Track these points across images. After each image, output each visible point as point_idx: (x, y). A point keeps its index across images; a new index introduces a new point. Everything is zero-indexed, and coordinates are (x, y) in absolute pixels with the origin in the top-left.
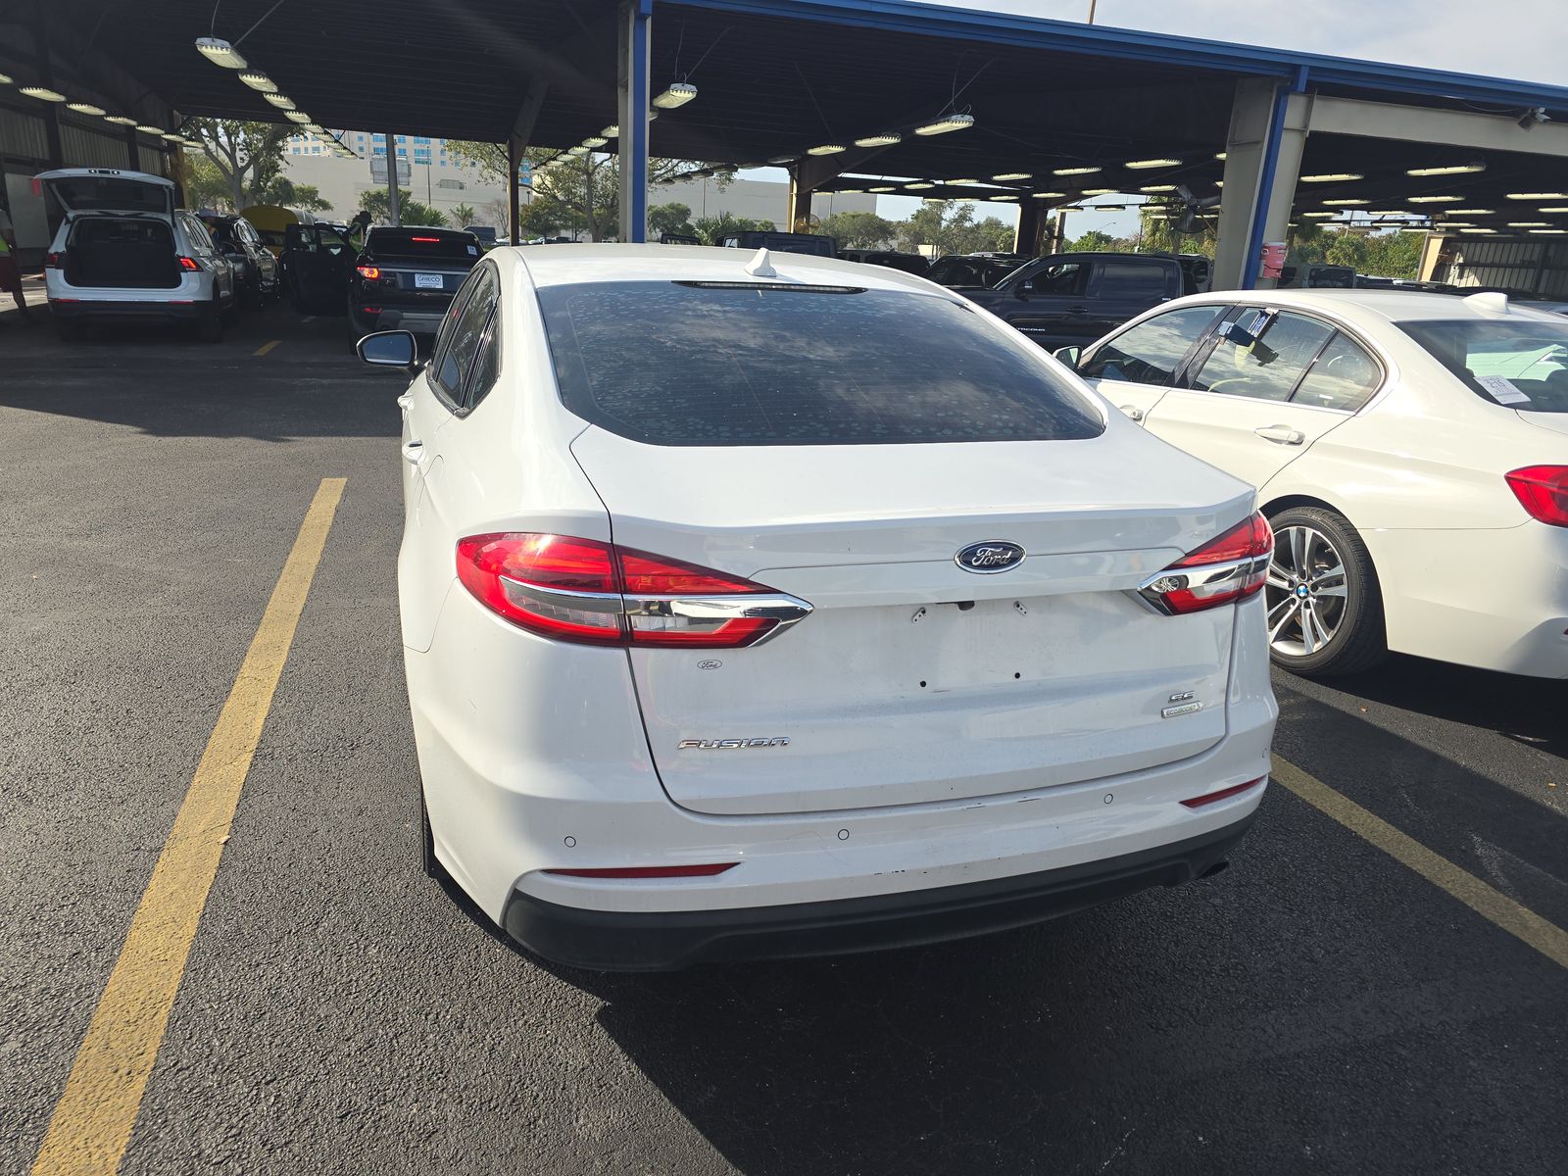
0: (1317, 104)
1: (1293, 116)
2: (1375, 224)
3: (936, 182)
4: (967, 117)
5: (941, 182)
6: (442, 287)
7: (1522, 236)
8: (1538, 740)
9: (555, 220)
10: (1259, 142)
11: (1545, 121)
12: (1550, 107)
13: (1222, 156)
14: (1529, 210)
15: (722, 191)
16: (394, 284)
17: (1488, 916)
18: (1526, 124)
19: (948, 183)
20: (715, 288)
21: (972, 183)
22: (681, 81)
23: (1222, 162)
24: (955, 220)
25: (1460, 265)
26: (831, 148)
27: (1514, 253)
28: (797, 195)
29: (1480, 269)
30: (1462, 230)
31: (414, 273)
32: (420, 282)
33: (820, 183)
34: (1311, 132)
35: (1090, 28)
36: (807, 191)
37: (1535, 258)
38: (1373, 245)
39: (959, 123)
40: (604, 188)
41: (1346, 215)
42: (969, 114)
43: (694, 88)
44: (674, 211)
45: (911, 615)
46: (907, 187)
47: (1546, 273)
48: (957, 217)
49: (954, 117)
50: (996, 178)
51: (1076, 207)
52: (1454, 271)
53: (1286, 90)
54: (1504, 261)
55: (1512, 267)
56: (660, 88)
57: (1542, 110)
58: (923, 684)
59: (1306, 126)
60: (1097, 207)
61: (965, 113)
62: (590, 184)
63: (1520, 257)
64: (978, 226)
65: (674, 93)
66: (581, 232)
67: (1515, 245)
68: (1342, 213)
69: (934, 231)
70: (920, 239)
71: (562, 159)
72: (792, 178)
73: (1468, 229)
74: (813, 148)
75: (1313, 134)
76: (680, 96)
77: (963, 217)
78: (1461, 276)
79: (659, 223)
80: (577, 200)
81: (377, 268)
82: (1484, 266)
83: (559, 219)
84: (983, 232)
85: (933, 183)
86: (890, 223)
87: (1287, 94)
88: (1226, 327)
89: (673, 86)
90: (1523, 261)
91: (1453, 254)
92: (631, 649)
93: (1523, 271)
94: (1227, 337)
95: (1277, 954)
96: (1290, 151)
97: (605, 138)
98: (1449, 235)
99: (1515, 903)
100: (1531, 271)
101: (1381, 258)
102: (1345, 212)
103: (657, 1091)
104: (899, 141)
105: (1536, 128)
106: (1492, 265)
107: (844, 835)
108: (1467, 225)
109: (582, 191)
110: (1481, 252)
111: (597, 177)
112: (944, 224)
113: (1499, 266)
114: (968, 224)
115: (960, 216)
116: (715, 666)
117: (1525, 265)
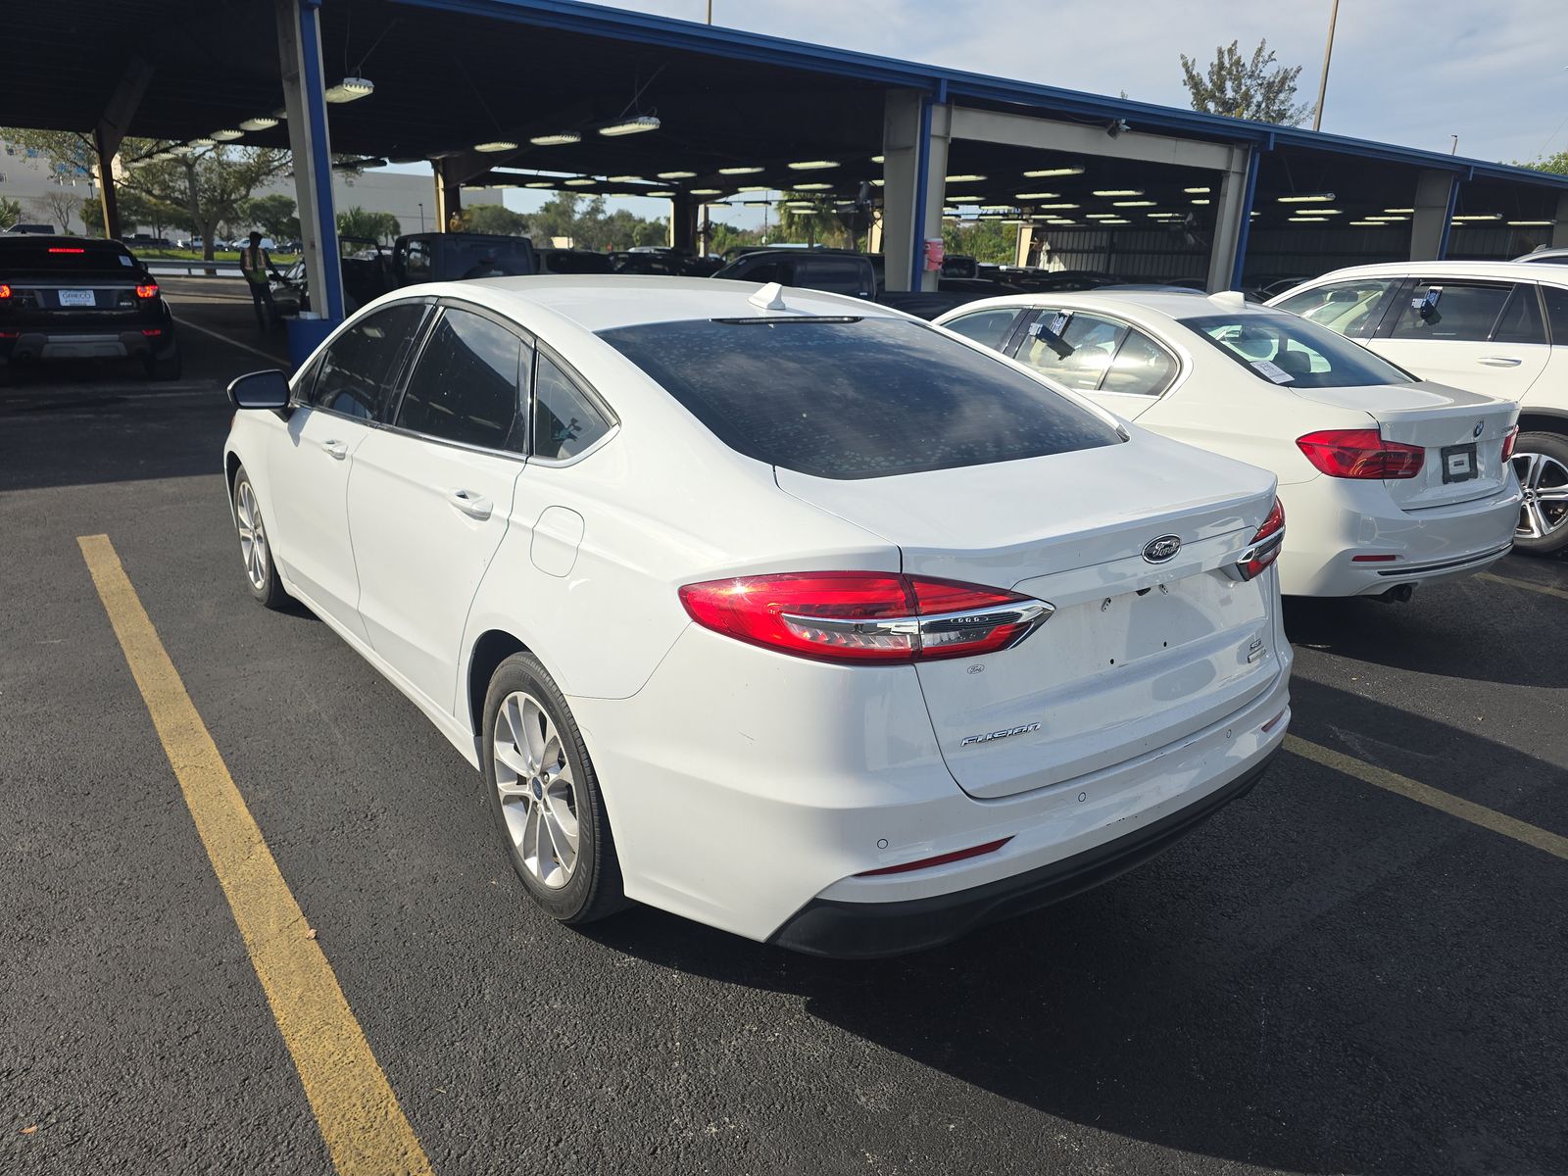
0: (955, 113)
1: (937, 126)
2: (981, 217)
3: (598, 178)
4: (654, 119)
5: (604, 178)
6: (94, 304)
7: (1095, 226)
8: (1324, 646)
9: (130, 215)
10: (911, 148)
11: (1127, 130)
12: (1131, 119)
13: (879, 159)
14: (1106, 205)
15: (351, 184)
16: (33, 302)
17: (1377, 784)
18: (1114, 132)
19: (612, 180)
20: (757, 323)
21: (637, 180)
22: (357, 76)
23: (880, 165)
24: (588, 213)
25: (1048, 251)
26: (502, 145)
27: (1088, 240)
28: (445, 190)
29: (1064, 255)
30: (1049, 221)
31: (57, 290)
32: (66, 298)
33: (470, 178)
34: (953, 139)
35: (709, 28)
36: (455, 185)
37: (1104, 244)
38: (965, 234)
39: (645, 125)
40: (208, 180)
41: (962, 209)
42: (656, 117)
43: (370, 83)
44: (276, 204)
45: (1101, 604)
46: (568, 183)
47: (1113, 256)
48: (589, 209)
49: (641, 119)
50: (662, 176)
51: (725, 203)
52: (1043, 257)
53: (930, 100)
54: (1081, 248)
55: (1088, 252)
56: (334, 81)
57: (1124, 121)
58: (1112, 662)
59: (948, 133)
60: (745, 203)
61: (650, 115)
62: (191, 176)
63: (1092, 244)
64: (611, 218)
65: (348, 88)
66: (165, 228)
67: (1088, 234)
68: (958, 208)
69: (569, 223)
70: (554, 232)
71: (176, 152)
72: (437, 172)
73: (1053, 220)
74: (481, 144)
75: (953, 140)
76: (355, 90)
77: (595, 210)
78: (1049, 261)
79: (259, 216)
80: (177, 194)
81: (8, 286)
82: (1067, 251)
83: (136, 213)
84: (618, 224)
85: (594, 179)
86: (521, 216)
87: (931, 104)
88: (1035, 328)
89: (346, 80)
90: (1095, 247)
91: (1041, 242)
92: (916, 664)
93: (1096, 255)
94: (1038, 337)
95: (1268, 841)
96: (938, 154)
97: (241, 131)
98: (1037, 226)
99: (1387, 772)
100: (1102, 255)
101: (973, 246)
102: (961, 207)
103: (905, 1058)
104: (579, 140)
105: (1121, 137)
106: (1072, 251)
107: (1082, 797)
108: (1054, 217)
109: (183, 184)
110: (1065, 240)
111: (198, 168)
112: (577, 217)
113: (1077, 252)
114: (601, 217)
115: (592, 208)
116: (979, 670)
117: (1097, 250)
